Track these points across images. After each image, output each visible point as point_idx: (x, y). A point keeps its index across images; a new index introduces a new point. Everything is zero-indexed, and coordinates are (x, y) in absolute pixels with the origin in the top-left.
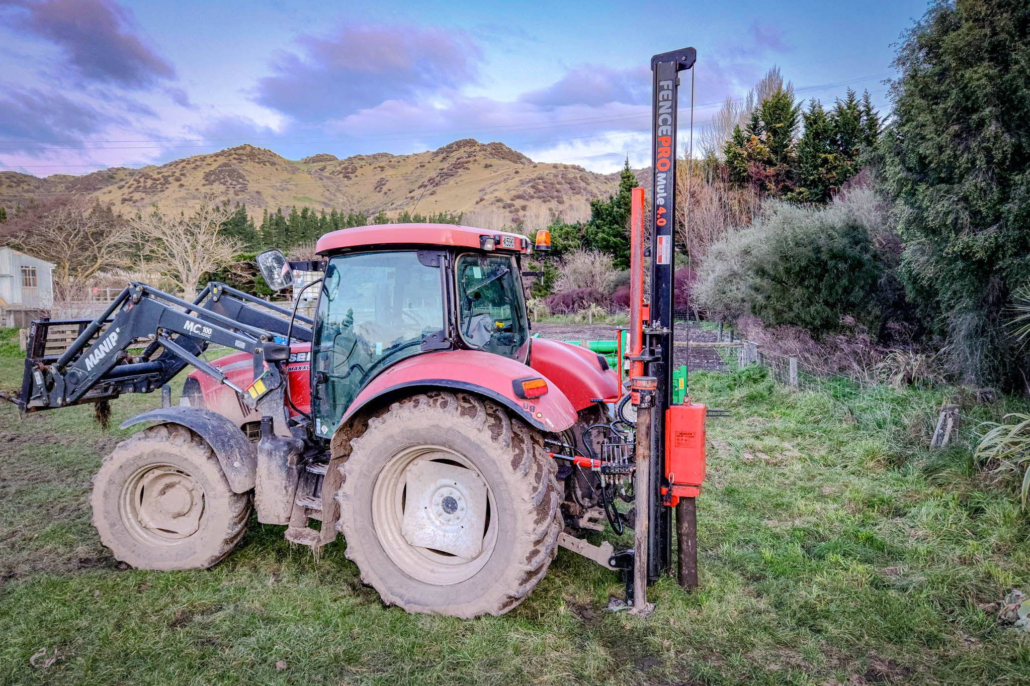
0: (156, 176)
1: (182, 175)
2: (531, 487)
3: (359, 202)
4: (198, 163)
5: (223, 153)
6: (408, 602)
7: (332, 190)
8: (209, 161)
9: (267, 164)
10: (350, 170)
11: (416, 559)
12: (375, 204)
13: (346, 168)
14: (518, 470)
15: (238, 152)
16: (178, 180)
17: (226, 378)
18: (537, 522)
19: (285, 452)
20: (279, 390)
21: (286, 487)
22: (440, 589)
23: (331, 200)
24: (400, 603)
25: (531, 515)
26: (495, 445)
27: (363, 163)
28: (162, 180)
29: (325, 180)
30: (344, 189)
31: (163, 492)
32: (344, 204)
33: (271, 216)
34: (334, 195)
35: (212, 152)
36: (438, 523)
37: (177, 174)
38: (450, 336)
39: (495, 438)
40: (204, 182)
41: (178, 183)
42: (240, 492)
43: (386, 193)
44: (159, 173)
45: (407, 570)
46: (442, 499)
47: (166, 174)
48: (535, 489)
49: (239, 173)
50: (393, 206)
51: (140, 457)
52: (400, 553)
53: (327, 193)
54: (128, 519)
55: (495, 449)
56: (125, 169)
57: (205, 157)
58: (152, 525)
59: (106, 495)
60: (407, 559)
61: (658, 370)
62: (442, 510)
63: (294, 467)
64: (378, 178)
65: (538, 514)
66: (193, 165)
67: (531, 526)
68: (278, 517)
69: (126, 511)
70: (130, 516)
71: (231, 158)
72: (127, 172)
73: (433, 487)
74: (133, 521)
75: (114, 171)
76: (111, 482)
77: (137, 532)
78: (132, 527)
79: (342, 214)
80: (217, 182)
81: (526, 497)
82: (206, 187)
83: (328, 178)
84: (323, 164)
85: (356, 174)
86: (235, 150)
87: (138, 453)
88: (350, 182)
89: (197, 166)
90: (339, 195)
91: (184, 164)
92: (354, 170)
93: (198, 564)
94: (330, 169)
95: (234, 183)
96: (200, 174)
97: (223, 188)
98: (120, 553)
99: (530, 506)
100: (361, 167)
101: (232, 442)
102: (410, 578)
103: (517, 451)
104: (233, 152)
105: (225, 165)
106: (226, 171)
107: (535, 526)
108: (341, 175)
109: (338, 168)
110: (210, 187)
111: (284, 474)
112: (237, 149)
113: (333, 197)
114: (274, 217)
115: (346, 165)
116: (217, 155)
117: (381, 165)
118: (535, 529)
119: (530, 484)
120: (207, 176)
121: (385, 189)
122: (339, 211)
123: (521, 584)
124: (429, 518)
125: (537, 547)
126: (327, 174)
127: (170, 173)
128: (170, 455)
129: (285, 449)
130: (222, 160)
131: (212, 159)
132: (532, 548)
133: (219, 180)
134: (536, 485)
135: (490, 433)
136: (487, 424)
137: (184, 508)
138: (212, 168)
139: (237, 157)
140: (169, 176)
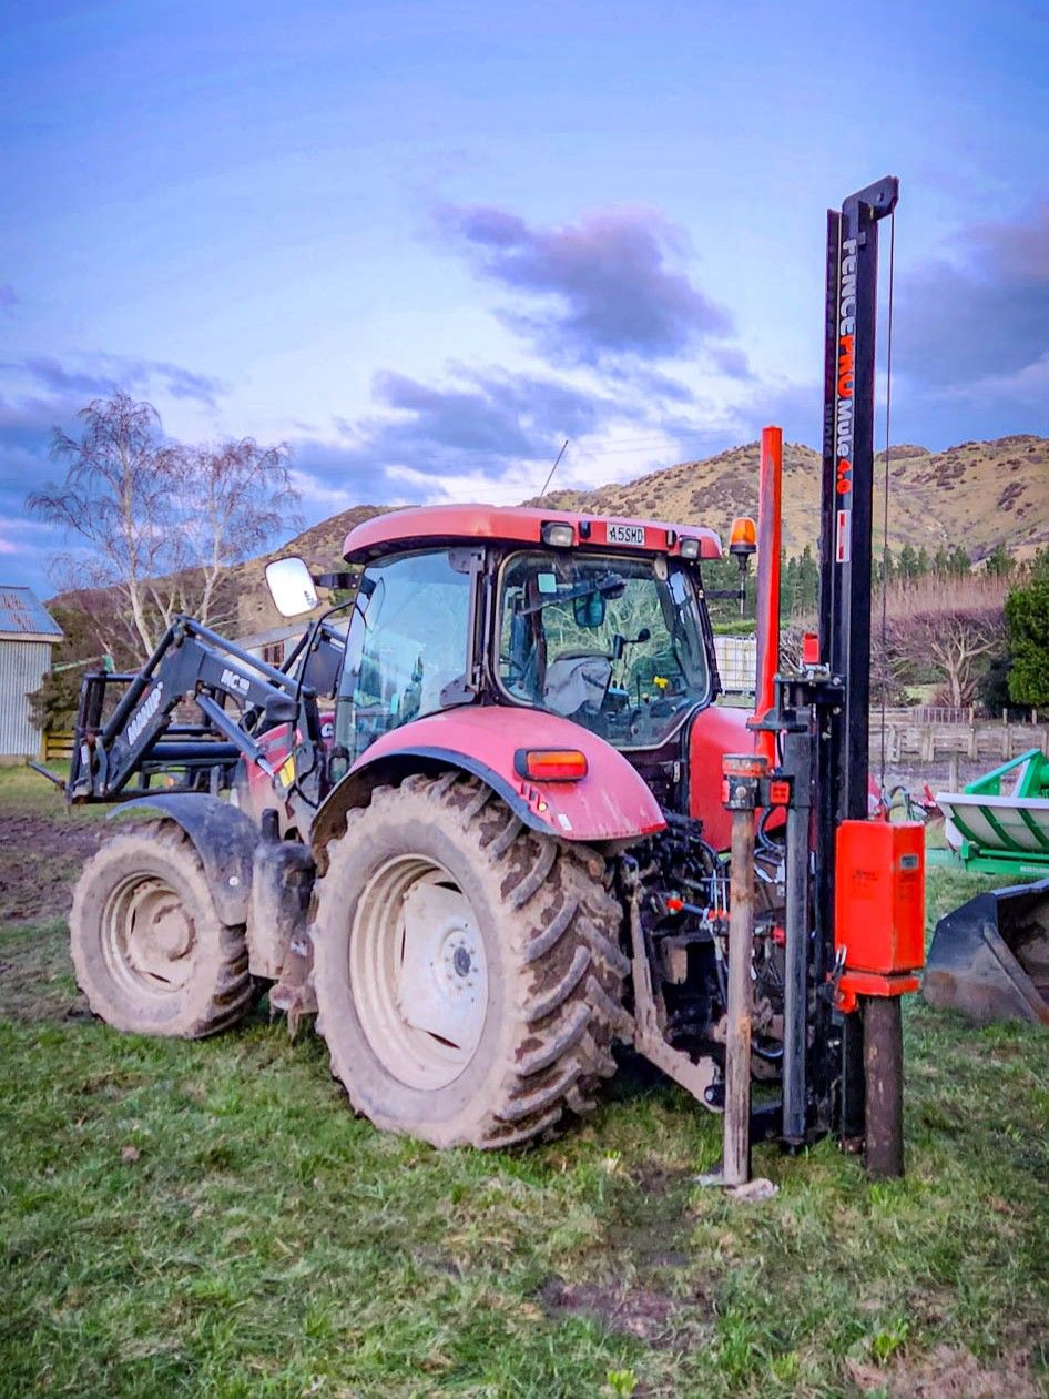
0: (616, 502)
1: (658, 497)
2: (530, 930)
3: (965, 530)
4: (683, 476)
5: (724, 457)
6: (377, 1112)
7: (915, 511)
8: (702, 471)
9: (800, 470)
10: (951, 472)
11: (407, 1045)
12: (999, 534)
13: (941, 469)
14: (508, 897)
15: (750, 452)
16: (651, 506)
17: (263, 757)
18: (534, 990)
19: (280, 863)
20: (313, 774)
21: (278, 919)
22: (416, 1095)
23: (911, 529)
24: (368, 1112)
25: (524, 977)
26: (482, 854)
27: (977, 456)
28: (625, 509)
29: (902, 492)
30: (937, 508)
31: (158, 920)
32: (936, 535)
33: (793, 560)
34: (919, 520)
35: (707, 457)
36: (445, 989)
37: (650, 497)
38: (474, 682)
39: (484, 843)
40: (691, 507)
41: (651, 512)
42: (231, 923)
43: (1020, 512)
44: (621, 497)
45: (386, 1061)
46: (453, 951)
47: (633, 498)
48: (535, 933)
49: (749, 489)
50: (1034, 536)
51: (122, 860)
52: (386, 1032)
53: (905, 518)
54: (112, 953)
55: (482, 861)
56: (572, 493)
57: (696, 466)
58: (142, 966)
59: (85, 913)
60: (393, 1045)
61: (800, 748)
62: (453, 972)
63: (295, 890)
64: (1006, 483)
65: (537, 977)
66: (675, 481)
67: (524, 995)
68: (267, 965)
69: (109, 940)
70: (115, 948)
71: (738, 463)
72: (577, 496)
73: (441, 930)
74: (118, 956)
75: (556, 496)
76: (91, 894)
77: (120, 974)
78: (114, 965)
79: (922, 554)
80: (713, 507)
81: (518, 943)
82: (695, 516)
83: (906, 488)
84: (900, 462)
85: (963, 477)
86: (745, 449)
87: (120, 855)
88: (950, 493)
89: (682, 481)
90: (927, 519)
91: (661, 479)
92: (959, 471)
93: (180, 1031)
94: (912, 471)
95: (741, 507)
96: (686, 495)
97: (721, 516)
98: (98, 1003)
99: (521, 960)
100: (973, 465)
101: (234, 848)
102: (387, 1073)
103: (517, 868)
104: (742, 453)
105: (728, 475)
106: (728, 487)
107: (530, 996)
108: (934, 482)
109: (930, 470)
110: (702, 515)
111: (277, 898)
112: (750, 447)
113: (915, 524)
114: (798, 561)
115: (944, 462)
116: (715, 461)
117: (1012, 457)
118: (527, 1001)
119: (528, 923)
120: (697, 498)
121: (1019, 503)
122: (916, 550)
123: (513, 1098)
124: (435, 981)
125: (537, 1035)
126: (908, 482)
127: (639, 496)
128: (155, 859)
129: (282, 858)
130: (723, 468)
131: (707, 468)
132: (524, 1034)
133: (716, 502)
134: (540, 927)
135: (480, 834)
136: (480, 821)
137: (180, 944)
138: (706, 483)
139: (747, 460)
140: (637, 501)
